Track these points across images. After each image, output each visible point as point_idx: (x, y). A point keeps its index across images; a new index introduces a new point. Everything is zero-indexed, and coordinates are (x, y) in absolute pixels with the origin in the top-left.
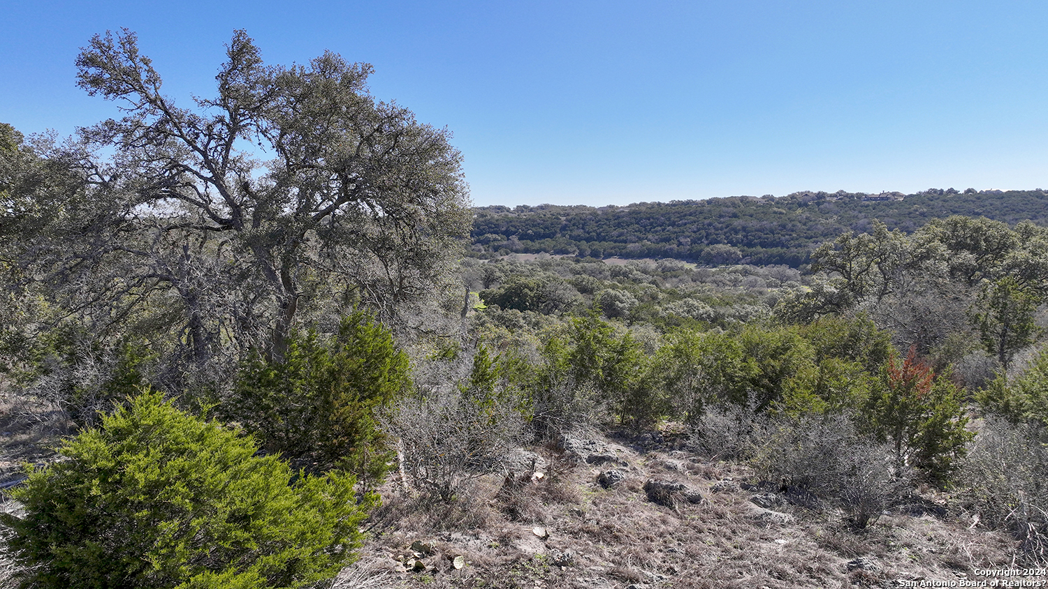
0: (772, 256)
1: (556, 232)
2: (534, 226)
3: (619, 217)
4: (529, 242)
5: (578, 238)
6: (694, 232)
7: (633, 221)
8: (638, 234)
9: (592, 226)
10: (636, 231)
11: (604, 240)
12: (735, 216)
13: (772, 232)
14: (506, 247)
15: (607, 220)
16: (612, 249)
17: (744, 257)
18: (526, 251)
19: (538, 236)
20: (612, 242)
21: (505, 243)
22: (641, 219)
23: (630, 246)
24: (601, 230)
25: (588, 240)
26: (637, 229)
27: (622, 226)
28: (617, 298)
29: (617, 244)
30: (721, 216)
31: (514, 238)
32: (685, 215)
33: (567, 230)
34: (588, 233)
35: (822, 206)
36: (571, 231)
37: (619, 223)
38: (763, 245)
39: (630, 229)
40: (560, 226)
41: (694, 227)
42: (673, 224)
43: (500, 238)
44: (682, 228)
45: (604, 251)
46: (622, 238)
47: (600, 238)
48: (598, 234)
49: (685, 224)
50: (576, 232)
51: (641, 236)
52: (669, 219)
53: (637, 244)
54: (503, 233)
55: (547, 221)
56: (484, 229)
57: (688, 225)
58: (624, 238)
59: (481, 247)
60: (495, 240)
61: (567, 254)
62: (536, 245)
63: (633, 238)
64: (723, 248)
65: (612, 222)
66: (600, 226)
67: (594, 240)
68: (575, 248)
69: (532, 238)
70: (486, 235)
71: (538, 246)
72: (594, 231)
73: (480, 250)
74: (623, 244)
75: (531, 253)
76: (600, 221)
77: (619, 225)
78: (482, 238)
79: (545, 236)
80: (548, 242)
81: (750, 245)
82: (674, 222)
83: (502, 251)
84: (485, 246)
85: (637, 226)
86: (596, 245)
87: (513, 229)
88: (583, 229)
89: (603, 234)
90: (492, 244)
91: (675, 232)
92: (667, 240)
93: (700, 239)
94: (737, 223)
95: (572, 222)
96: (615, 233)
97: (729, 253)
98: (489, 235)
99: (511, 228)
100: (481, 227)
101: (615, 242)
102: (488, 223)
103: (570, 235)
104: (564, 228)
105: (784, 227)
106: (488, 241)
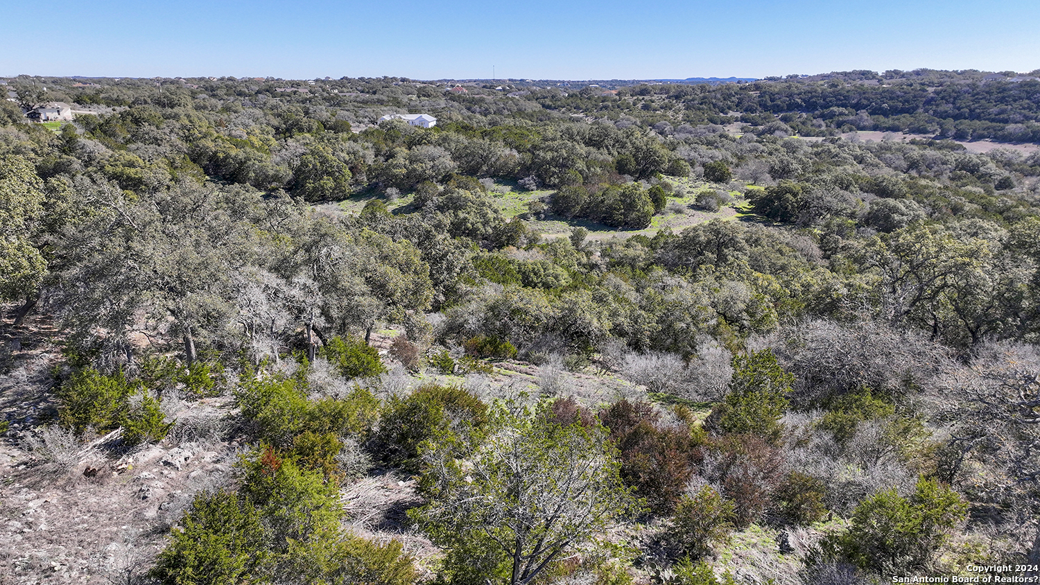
1: (917, 107)
2: (891, 99)
3: (1004, 90)
4: (882, 118)
5: (944, 115)
7: (1024, 95)
8: (1026, 112)
9: (965, 101)
10: (1024, 108)
11: (978, 117)
14: (852, 123)
15: (987, 93)
16: (984, 130)
18: (875, 128)
19: (895, 111)
20: (987, 122)
21: (851, 118)
23: (1011, 127)
24: (976, 105)
25: (956, 117)
26: (1026, 106)
27: (1007, 101)
28: (895, 210)
29: (994, 124)
31: (864, 114)
33: (932, 105)
34: (959, 109)
36: (937, 105)
37: (1003, 98)
39: (1016, 105)
40: (925, 99)
43: (847, 112)
45: (974, 131)
46: (1002, 116)
47: (973, 116)
48: (972, 111)
51: (1031, 114)
53: (1020, 125)
54: (853, 106)
55: (909, 93)
56: (830, 101)
58: (1005, 116)
59: (822, 123)
60: (841, 114)
61: (925, 133)
62: (889, 121)
63: (1018, 117)
66: (976, 101)
67: (965, 118)
68: (936, 127)
69: (885, 114)
70: (831, 108)
71: (891, 122)
72: (966, 107)
73: (820, 126)
74: (1001, 125)
75: (880, 130)
76: (978, 94)
77: (1002, 100)
78: (826, 111)
79: (902, 111)
80: (905, 119)
83: (845, 128)
84: (827, 121)
85: (1027, 101)
86: (965, 124)
87: (865, 102)
88: (953, 103)
89: (978, 111)
90: (836, 119)
95: (941, 95)
96: (994, 110)
98: (835, 109)
99: (863, 100)
100: (828, 99)
101: (993, 120)
102: (836, 95)
103: (935, 111)
104: (929, 102)
106: (832, 115)
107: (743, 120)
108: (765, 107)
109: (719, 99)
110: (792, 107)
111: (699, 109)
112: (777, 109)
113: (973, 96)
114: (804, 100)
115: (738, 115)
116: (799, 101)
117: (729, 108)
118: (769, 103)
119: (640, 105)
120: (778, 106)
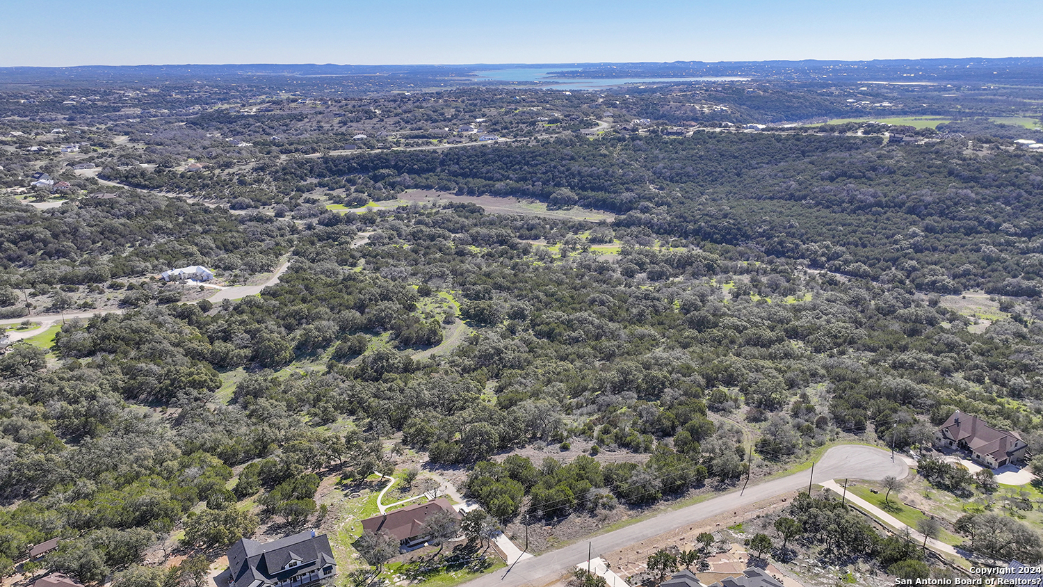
0: (598, 200)
1: (436, 166)
2: (418, 161)
4: (417, 178)
5: (455, 175)
6: (544, 173)
8: (502, 172)
9: (465, 163)
10: (500, 169)
12: (572, 158)
13: (598, 177)
14: (400, 183)
15: (475, 155)
16: (483, 186)
17: (579, 199)
18: (416, 186)
19: (424, 171)
20: (483, 180)
21: (398, 178)
22: (503, 156)
23: (499, 185)
24: (472, 166)
25: (464, 175)
26: (501, 167)
27: (489, 163)
29: (487, 181)
30: (563, 159)
31: (404, 174)
32: (536, 156)
33: (445, 165)
34: (463, 169)
35: (635, 142)
36: (449, 166)
37: (486, 160)
38: (593, 189)
39: (495, 166)
40: (439, 160)
41: (543, 169)
42: (527, 164)
43: (392, 174)
44: (535, 168)
45: (477, 188)
47: (475, 176)
48: (471, 170)
49: (537, 165)
50: (455, 168)
51: (505, 174)
52: (524, 157)
53: (502, 182)
54: (395, 168)
55: (428, 156)
56: (377, 164)
57: (539, 166)
58: (489, 175)
60: (389, 175)
61: (449, 190)
62: (421, 180)
63: (499, 176)
64: (566, 192)
65: (480, 159)
66: (471, 162)
67: (469, 177)
68: (455, 184)
69: (418, 173)
70: (380, 171)
71: (424, 181)
72: (467, 167)
74: (492, 182)
75: (421, 189)
76: (470, 156)
77: (486, 162)
78: (378, 174)
79: (428, 170)
80: (433, 179)
81: (584, 188)
82: (528, 161)
83: (398, 188)
84: (382, 183)
85: (500, 163)
86: (471, 182)
87: (401, 164)
88: (458, 164)
89: (474, 170)
90: (387, 179)
91: (530, 173)
92: (524, 179)
93: (548, 181)
94: (575, 167)
95: (449, 158)
96: (484, 170)
97: (569, 198)
98: (383, 171)
99: (399, 162)
100: (375, 162)
101: (486, 179)
102: (379, 158)
103: (448, 171)
104: (443, 163)
105: (606, 172)
106: (383, 177)
107: (320, 185)
108: (333, 173)
109: (296, 169)
110: (351, 170)
111: (284, 180)
112: (340, 173)
113: (468, 158)
114: (358, 164)
115: (315, 181)
116: (355, 165)
117: (306, 175)
118: (334, 169)
119: (235, 180)
120: (341, 170)
